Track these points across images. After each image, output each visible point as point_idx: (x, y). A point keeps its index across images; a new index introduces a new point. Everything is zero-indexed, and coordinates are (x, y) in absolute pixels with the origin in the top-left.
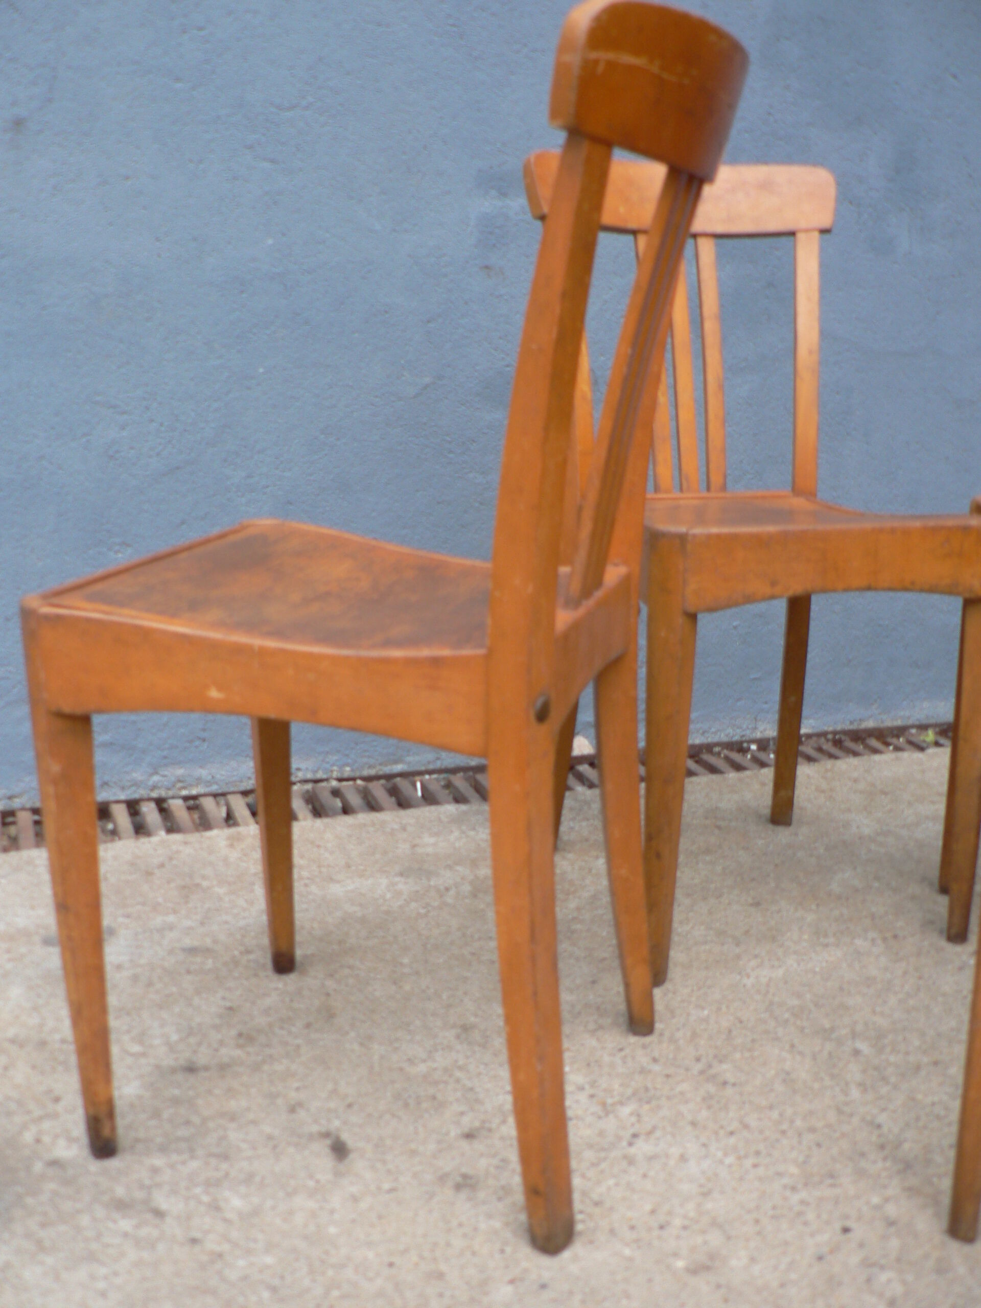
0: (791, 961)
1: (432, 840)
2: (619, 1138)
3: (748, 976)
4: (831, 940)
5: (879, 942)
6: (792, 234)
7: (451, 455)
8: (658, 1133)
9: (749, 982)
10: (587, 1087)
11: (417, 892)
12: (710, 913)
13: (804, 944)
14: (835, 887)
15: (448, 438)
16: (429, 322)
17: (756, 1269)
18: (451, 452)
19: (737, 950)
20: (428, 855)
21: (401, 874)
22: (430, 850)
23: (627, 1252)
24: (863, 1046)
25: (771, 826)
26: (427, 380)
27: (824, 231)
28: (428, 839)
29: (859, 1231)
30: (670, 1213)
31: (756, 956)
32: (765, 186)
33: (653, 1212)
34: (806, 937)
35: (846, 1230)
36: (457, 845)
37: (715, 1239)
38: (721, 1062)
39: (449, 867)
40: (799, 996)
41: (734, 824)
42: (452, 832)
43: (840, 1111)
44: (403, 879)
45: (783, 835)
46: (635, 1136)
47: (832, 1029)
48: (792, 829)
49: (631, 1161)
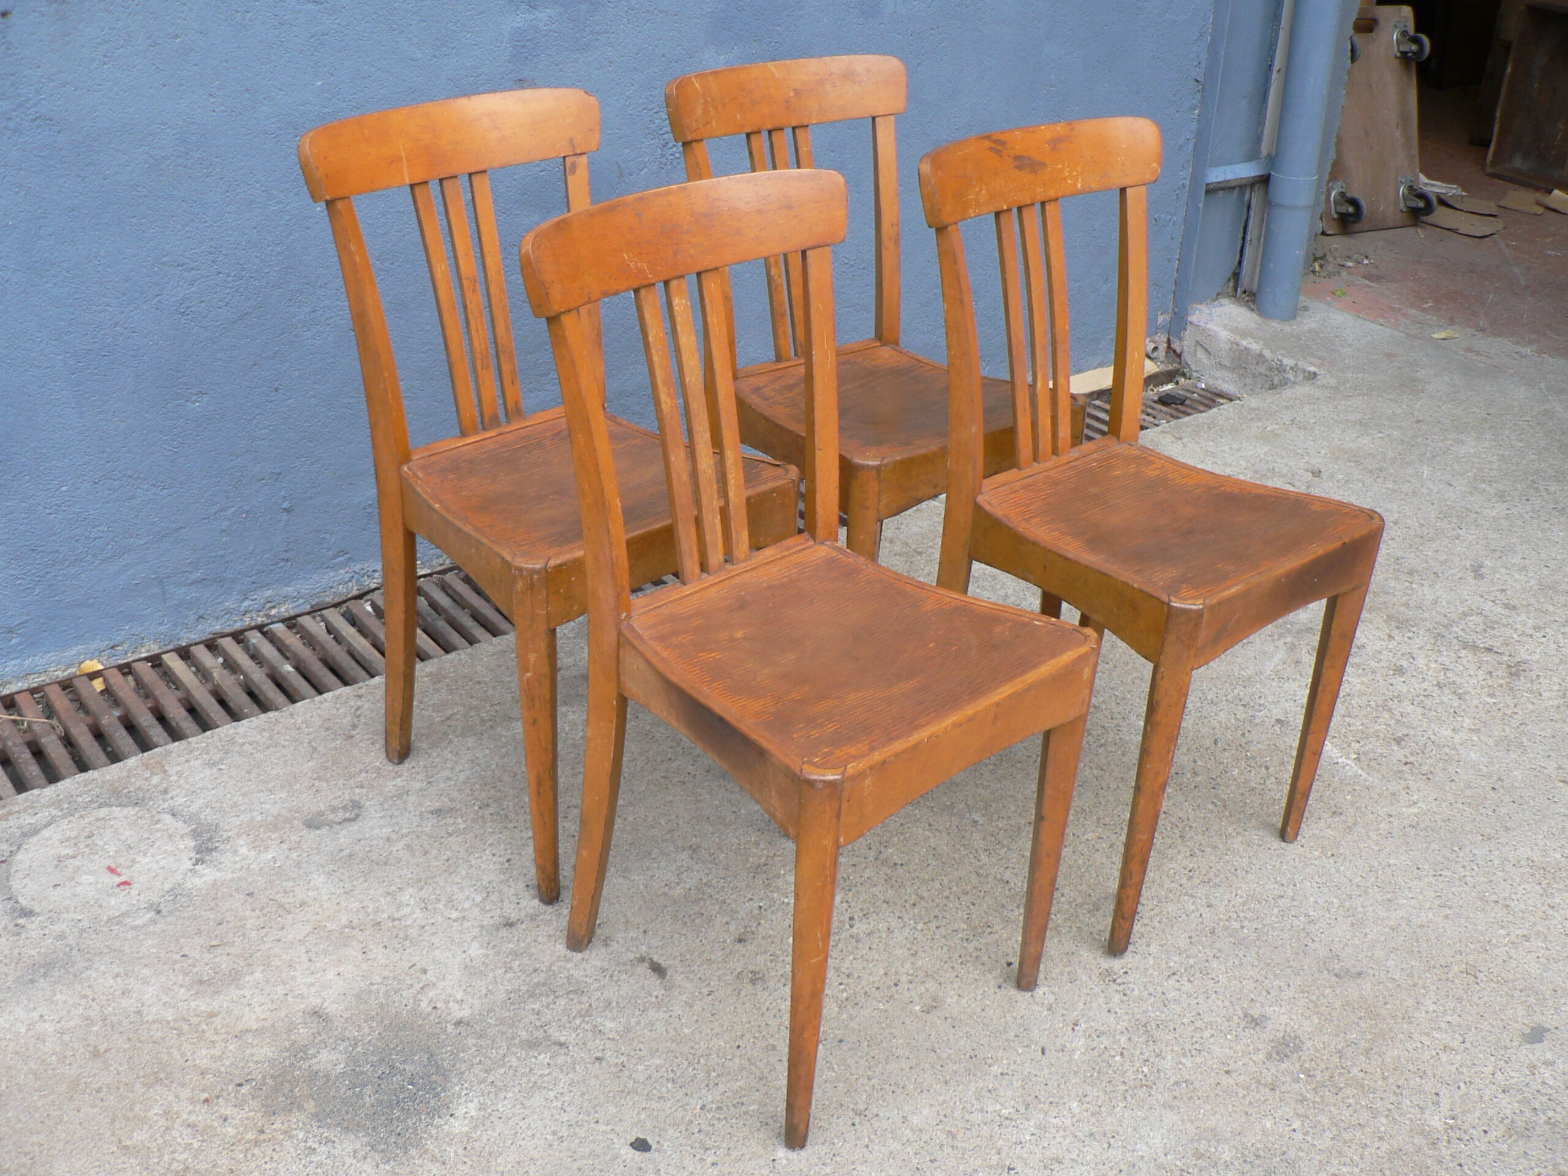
24: (977, 817)
30: (897, 973)
33: (886, 974)
37: (932, 986)
38: (886, 847)
43: (978, 874)
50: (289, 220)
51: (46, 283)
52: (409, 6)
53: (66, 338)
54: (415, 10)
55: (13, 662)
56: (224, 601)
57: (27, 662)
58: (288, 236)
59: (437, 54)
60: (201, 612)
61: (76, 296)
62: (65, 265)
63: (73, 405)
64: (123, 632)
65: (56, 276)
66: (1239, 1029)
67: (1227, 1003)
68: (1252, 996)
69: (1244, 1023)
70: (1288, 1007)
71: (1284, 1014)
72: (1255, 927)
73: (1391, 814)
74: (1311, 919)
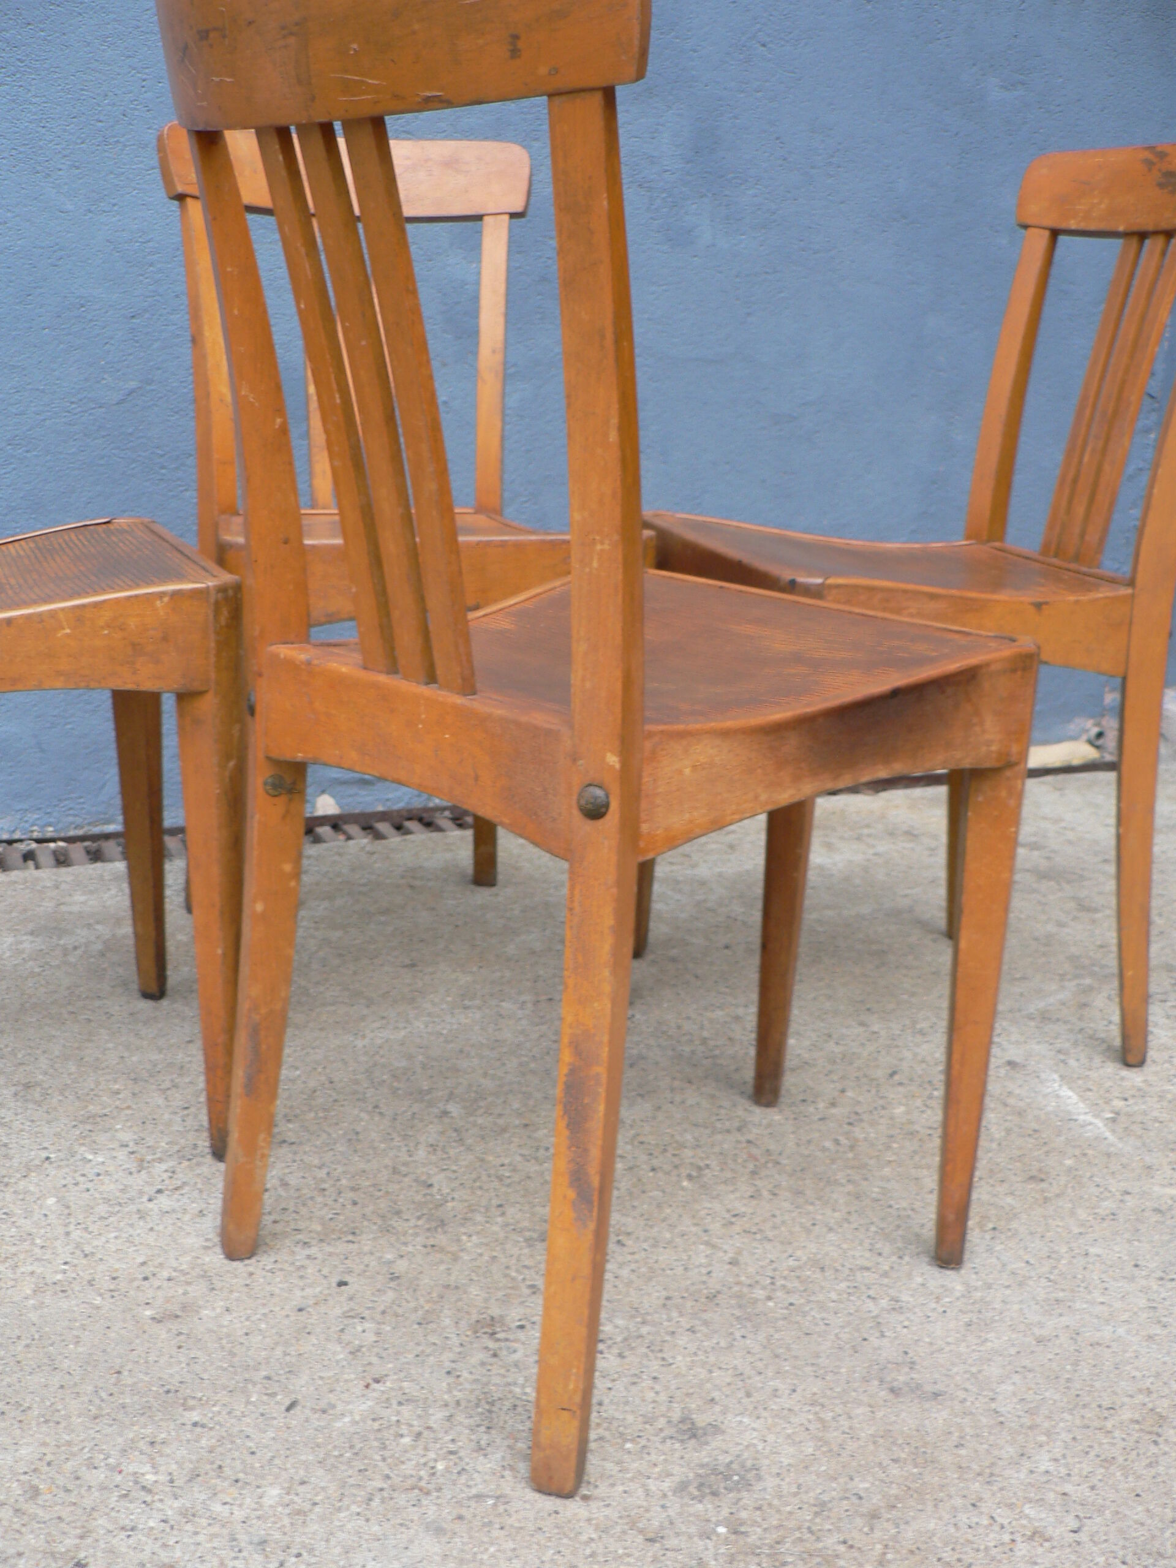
0: (419, 1025)
1: (83, 898)
2: (141, 1193)
3: (364, 1037)
4: (477, 1002)
5: (529, 1006)
6: (479, 218)
7: (163, 471)
8: (186, 1189)
9: (360, 1043)
10: (131, 1144)
11: (41, 950)
12: (355, 973)
13: (444, 1006)
14: (511, 949)
15: (160, 452)
16: (133, 317)
17: (226, 1319)
18: (163, 467)
19: (365, 1011)
20: (70, 913)
21: (32, 933)
22: (75, 909)
23: (98, 1301)
24: (454, 1109)
25: (473, 887)
26: (133, 384)
27: (513, 215)
28: (79, 897)
29: (356, 1284)
30: (161, 1265)
31: (383, 1018)
32: (451, 164)
33: (143, 1264)
34: (449, 999)
35: (342, 1284)
36: (108, 903)
37: (197, 1290)
38: (289, 1121)
39: (89, 926)
40: (410, 1057)
41: (430, 884)
42: (109, 889)
43: (395, 1171)
44: (30, 938)
45: (483, 895)
46: (159, 1191)
47: (429, 1091)
48: (494, 890)
49: (142, 1215)
66: (656, 1439)
67: (663, 1397)
68: (716, 1394)
69: (670, 1431)
70: (770, 1421)
71: (754, 1429)
72: (792, 1301)
73: (1130, 1190)
74: (897, 1307)
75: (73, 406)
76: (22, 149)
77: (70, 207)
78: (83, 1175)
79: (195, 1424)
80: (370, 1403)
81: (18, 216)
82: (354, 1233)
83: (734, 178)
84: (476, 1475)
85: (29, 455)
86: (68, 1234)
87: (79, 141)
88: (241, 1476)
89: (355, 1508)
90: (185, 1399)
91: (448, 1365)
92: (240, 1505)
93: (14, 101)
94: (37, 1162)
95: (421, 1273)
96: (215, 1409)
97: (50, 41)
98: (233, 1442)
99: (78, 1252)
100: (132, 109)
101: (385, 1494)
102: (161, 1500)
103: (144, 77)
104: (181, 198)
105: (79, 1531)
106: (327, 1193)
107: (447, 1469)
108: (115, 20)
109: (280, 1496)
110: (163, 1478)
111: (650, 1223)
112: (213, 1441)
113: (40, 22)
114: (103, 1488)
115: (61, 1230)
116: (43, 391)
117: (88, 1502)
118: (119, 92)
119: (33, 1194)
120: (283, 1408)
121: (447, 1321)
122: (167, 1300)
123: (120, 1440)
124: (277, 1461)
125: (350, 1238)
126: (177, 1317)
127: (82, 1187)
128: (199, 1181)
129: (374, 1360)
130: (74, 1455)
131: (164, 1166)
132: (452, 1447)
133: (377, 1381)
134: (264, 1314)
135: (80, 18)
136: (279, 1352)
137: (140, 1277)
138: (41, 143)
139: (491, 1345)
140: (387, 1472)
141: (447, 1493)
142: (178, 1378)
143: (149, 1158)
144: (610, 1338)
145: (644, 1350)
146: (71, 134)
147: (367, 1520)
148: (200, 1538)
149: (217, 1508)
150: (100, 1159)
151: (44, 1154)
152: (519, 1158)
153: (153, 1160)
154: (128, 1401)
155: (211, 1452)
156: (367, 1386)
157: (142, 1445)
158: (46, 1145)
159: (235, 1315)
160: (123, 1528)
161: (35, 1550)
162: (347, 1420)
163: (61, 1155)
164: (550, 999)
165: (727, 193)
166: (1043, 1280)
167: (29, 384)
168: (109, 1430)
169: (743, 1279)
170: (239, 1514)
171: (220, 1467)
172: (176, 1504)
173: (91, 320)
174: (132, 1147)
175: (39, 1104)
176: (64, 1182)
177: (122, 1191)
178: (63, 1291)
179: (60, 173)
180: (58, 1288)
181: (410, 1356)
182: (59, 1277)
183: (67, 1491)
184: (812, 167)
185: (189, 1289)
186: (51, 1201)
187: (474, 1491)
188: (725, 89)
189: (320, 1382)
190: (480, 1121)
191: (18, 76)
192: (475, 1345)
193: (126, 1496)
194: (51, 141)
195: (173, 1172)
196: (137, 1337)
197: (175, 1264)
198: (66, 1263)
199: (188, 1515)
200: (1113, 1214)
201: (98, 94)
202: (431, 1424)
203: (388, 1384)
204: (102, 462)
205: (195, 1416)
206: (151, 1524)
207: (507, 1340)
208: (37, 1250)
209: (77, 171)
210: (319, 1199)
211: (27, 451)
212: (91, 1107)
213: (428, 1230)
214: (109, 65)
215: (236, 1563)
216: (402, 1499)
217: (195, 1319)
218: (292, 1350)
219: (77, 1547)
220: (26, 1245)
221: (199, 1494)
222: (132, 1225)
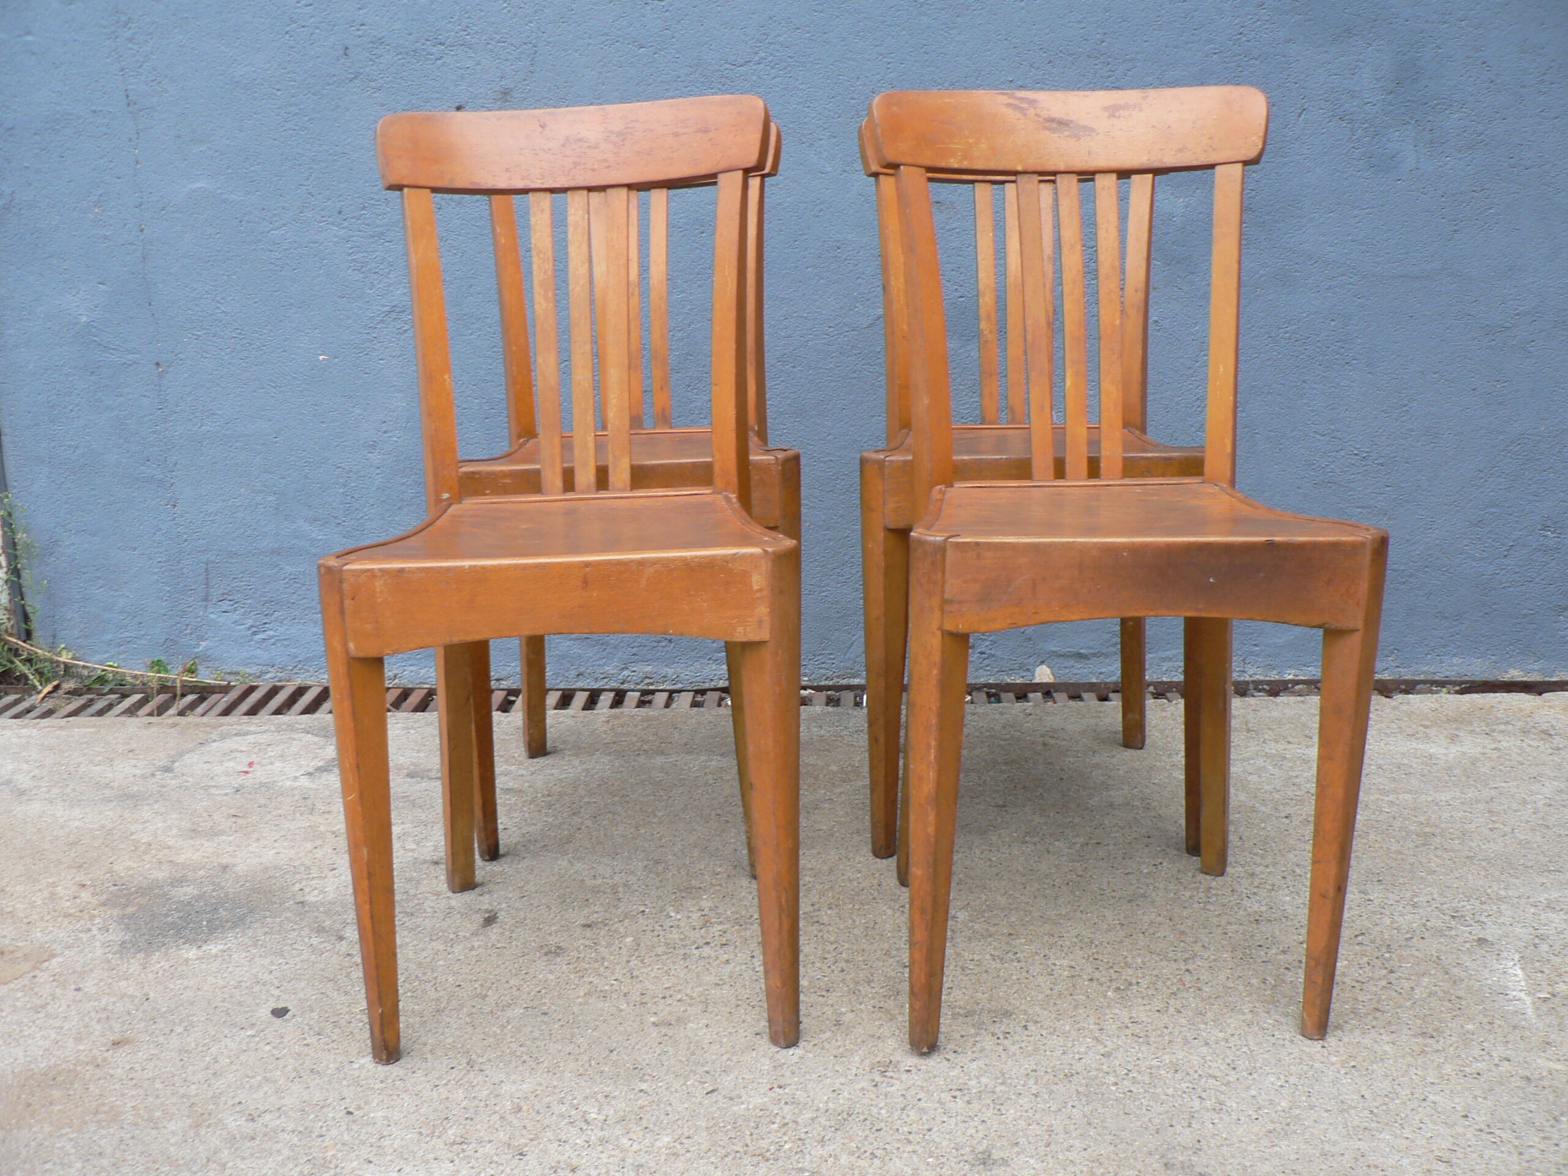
2: (694, 943)
17: (702, 1032)
23: (624, 1006)
30: (679, 991)
33: (668, 988)
49: (686, 957)
50: (690, 310)
51: (471, 334)
52: (820, 122)
53: (483, 385)
54: (826, 126)
55: (411, 668)
56: (604, 665)
57: (422, 671)
58: (689, 325)
59: (847, 169)
60: (582, 669)
61: (495, 349)
62: (488, 320)
63: (484, 446)
64: (509, 668)
65: (480, 330)
66: (954, 1160)
67: (981, 1135)
68: (1022, 1141)
69: (970, 1158)
70: (1051, 1165)
71: (1034, 1169)
72: (1132, 1089)
73: (1511, 1058)
74: (1219, 1107)
75: (832, 329)
76: (791, 126)
77: (829, 169)
78: (662, 926)
79: (641, 1091)
80: (765, 1099)
81: (787, 178)
82: (828, 991)
83: (1439, 104)
84: (807, 1156)
85: (795, 370)
86: (628, 962)
87: (836, 116)
88: (651, 1126)
89: (713, 1159)
90: (644, 1075)
91: (837, 1085)
92: (640, 1143)
93: (785, 89)
94: (634, 913)
95: (859, 1024)
96: (660, 1084)
97: (814, 40)
98: (658, 1105)
99: (628, 974)
100: (879, 87)
101: (738, 1155)
102: (592, 1130)
103: (890, 60)
104: (876, 175)
105: (532, 1136)
106: (826, 961)
107: (790, 1149)
108: (865, 18)
109: (668, 1142)
110: (602, 1117)
111: (1060, 1017)
112: (647, 1103)
113: (806, 26)
114: (561, 1116)
115: (625, 959)
116: (806, 318)
117: (546, 1122)
118: (869, 75)
119: (620, 933)
120: (705, 1092)
121: (857, 1058)
122: (670, 1013)
123: (588, 1091)
124: (679, 1122)
125: (824, 993)
126: (670, 1024)
127: (656, 933)
128: (739, 940)
129: (788, 1074)
130: (555, 1094)
131: (720, 927)
132: (803, 1136)
133: (780, 1087)
134: (730, 1033)
135: (838, 20)
136: (725, 1058)
137: (661, 996)
138: (806, 120)
139: (878, 1078)
140: (749, 1142)
141: (780, 1163)
142: (647, 1061)
143: (713, 920)
144: (968, 1089)
145: (989, 1101)
146: (830, 111)
147: (716, 1168)
148: (604, 1156)
149: (624, 1141)
150: (679, 917)
151: (642, 908)
152: (988, 957)
153: (715, 922)
154: (607, 1069)
155: (640, 1108)
156: (771, 1089)
157: (600, 1096)
158: (647, 903)
159: (710, 1030)
160: (560, 1141)
161: (500, 1141)
162: (743, 1106)
163: (654, 911)
164: (1098, 843)
165: (1430, 118)
166: (1366, 1112)
167: (795, 312)
168: (584, 1084)
169: (1105, 1067)
170: (636, 1147)
171: (641, 1118)
172: (600, 1134)
173: (846, 259)
174: (706, 911)
175: (658, 874)
176: (645, 928)
177: (681, 940)
178: (604, 997)
179: (821, 142)
180: (602, 994)
181: (815, 1076)
182: (607, 988)
183: (538, 1112)
184: (1523, 86)
185: (689, 1009)
186: (629, 939)
187: (800, 1165)
188: (1427, 22)
189: (741, 1081)
190: (976, 927)
191: (789, 69)
192: (866, 1077)
193: (571, 1123)
194: (814, 118)
195: (725, 932)
196: (636, 1032)
197: (689, 991)
198: (616, 980)
199: (603, 1141)
200: (1479, 1074)
201: (852, 78)
202: (799, 1120)
203: (786, 1090)
204: (855, 375)
205: (644, 1086)
206: (578, 1141)
207: (892, 1077)
208: (602, 969)
209: (835, 140)
210: (818, 965)
211: (794, 367)
212: (693, 882)
213: (885, 996)
214: (860, 54)
215: (617, 1174)
216: (747, 1160)
217: (682, 1028)
218: (735, 1059)
219: (526, 1145)
220: (596, 965)
221: (618, 1130)
222: (674, 963)
